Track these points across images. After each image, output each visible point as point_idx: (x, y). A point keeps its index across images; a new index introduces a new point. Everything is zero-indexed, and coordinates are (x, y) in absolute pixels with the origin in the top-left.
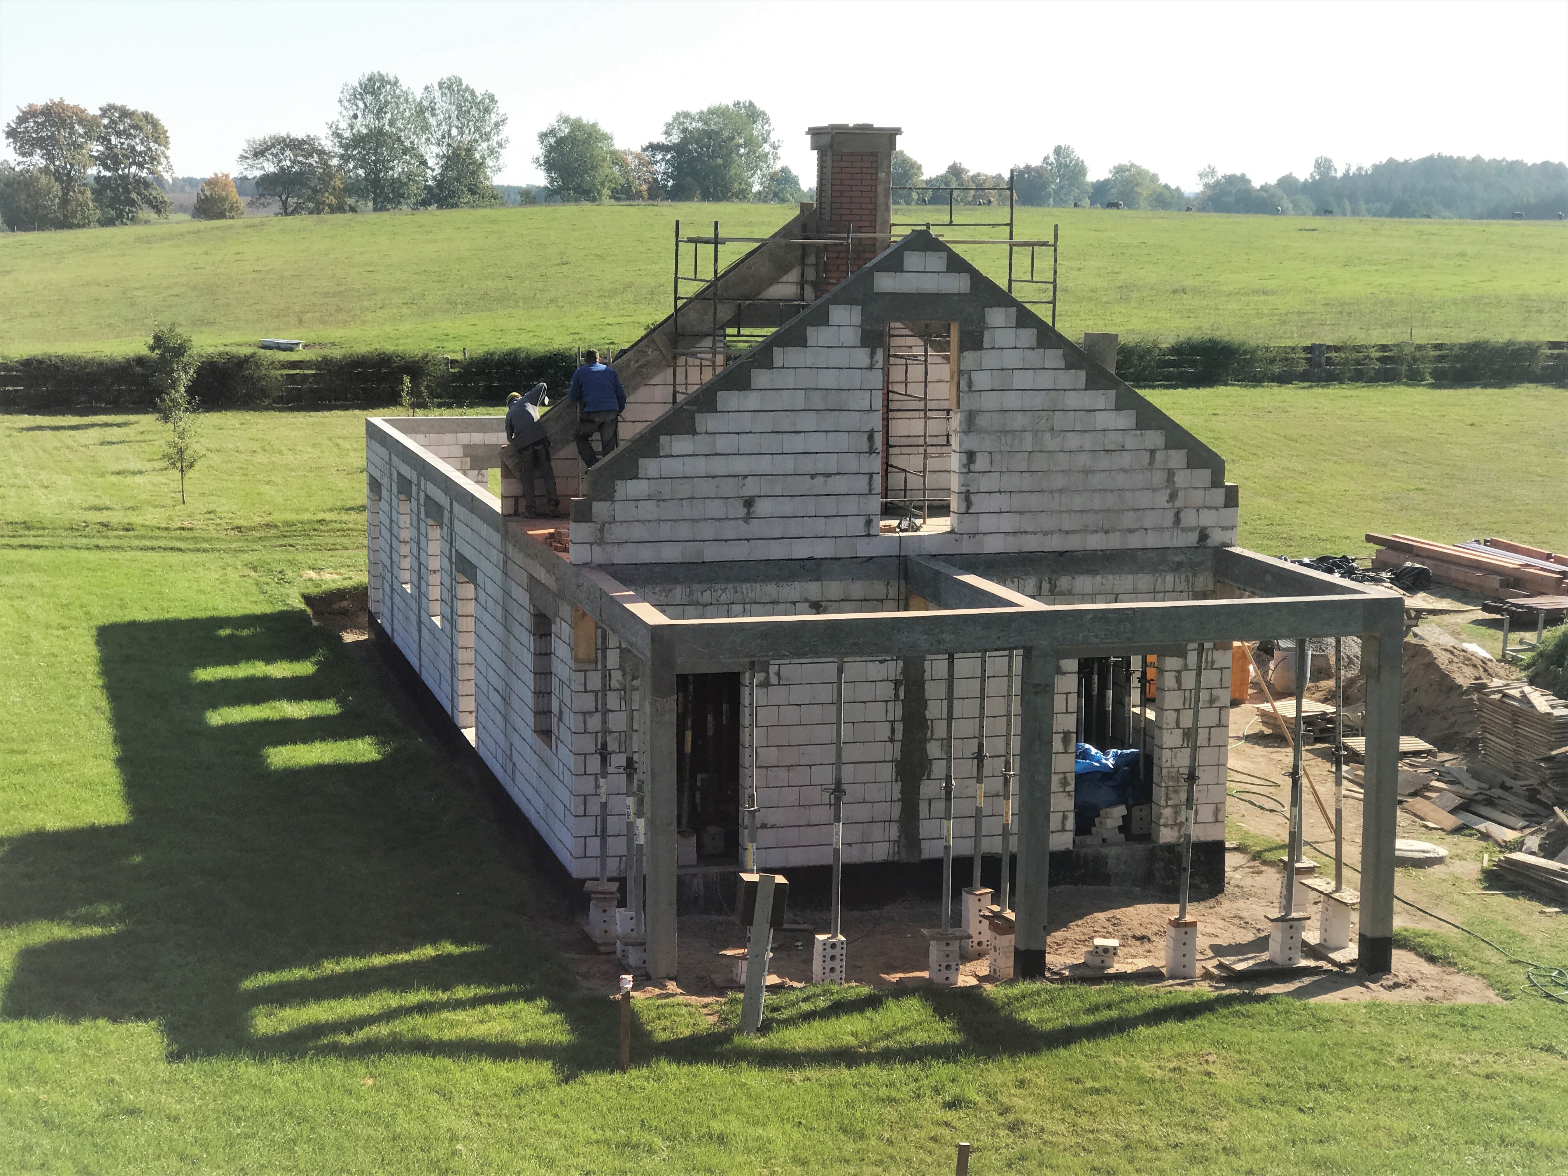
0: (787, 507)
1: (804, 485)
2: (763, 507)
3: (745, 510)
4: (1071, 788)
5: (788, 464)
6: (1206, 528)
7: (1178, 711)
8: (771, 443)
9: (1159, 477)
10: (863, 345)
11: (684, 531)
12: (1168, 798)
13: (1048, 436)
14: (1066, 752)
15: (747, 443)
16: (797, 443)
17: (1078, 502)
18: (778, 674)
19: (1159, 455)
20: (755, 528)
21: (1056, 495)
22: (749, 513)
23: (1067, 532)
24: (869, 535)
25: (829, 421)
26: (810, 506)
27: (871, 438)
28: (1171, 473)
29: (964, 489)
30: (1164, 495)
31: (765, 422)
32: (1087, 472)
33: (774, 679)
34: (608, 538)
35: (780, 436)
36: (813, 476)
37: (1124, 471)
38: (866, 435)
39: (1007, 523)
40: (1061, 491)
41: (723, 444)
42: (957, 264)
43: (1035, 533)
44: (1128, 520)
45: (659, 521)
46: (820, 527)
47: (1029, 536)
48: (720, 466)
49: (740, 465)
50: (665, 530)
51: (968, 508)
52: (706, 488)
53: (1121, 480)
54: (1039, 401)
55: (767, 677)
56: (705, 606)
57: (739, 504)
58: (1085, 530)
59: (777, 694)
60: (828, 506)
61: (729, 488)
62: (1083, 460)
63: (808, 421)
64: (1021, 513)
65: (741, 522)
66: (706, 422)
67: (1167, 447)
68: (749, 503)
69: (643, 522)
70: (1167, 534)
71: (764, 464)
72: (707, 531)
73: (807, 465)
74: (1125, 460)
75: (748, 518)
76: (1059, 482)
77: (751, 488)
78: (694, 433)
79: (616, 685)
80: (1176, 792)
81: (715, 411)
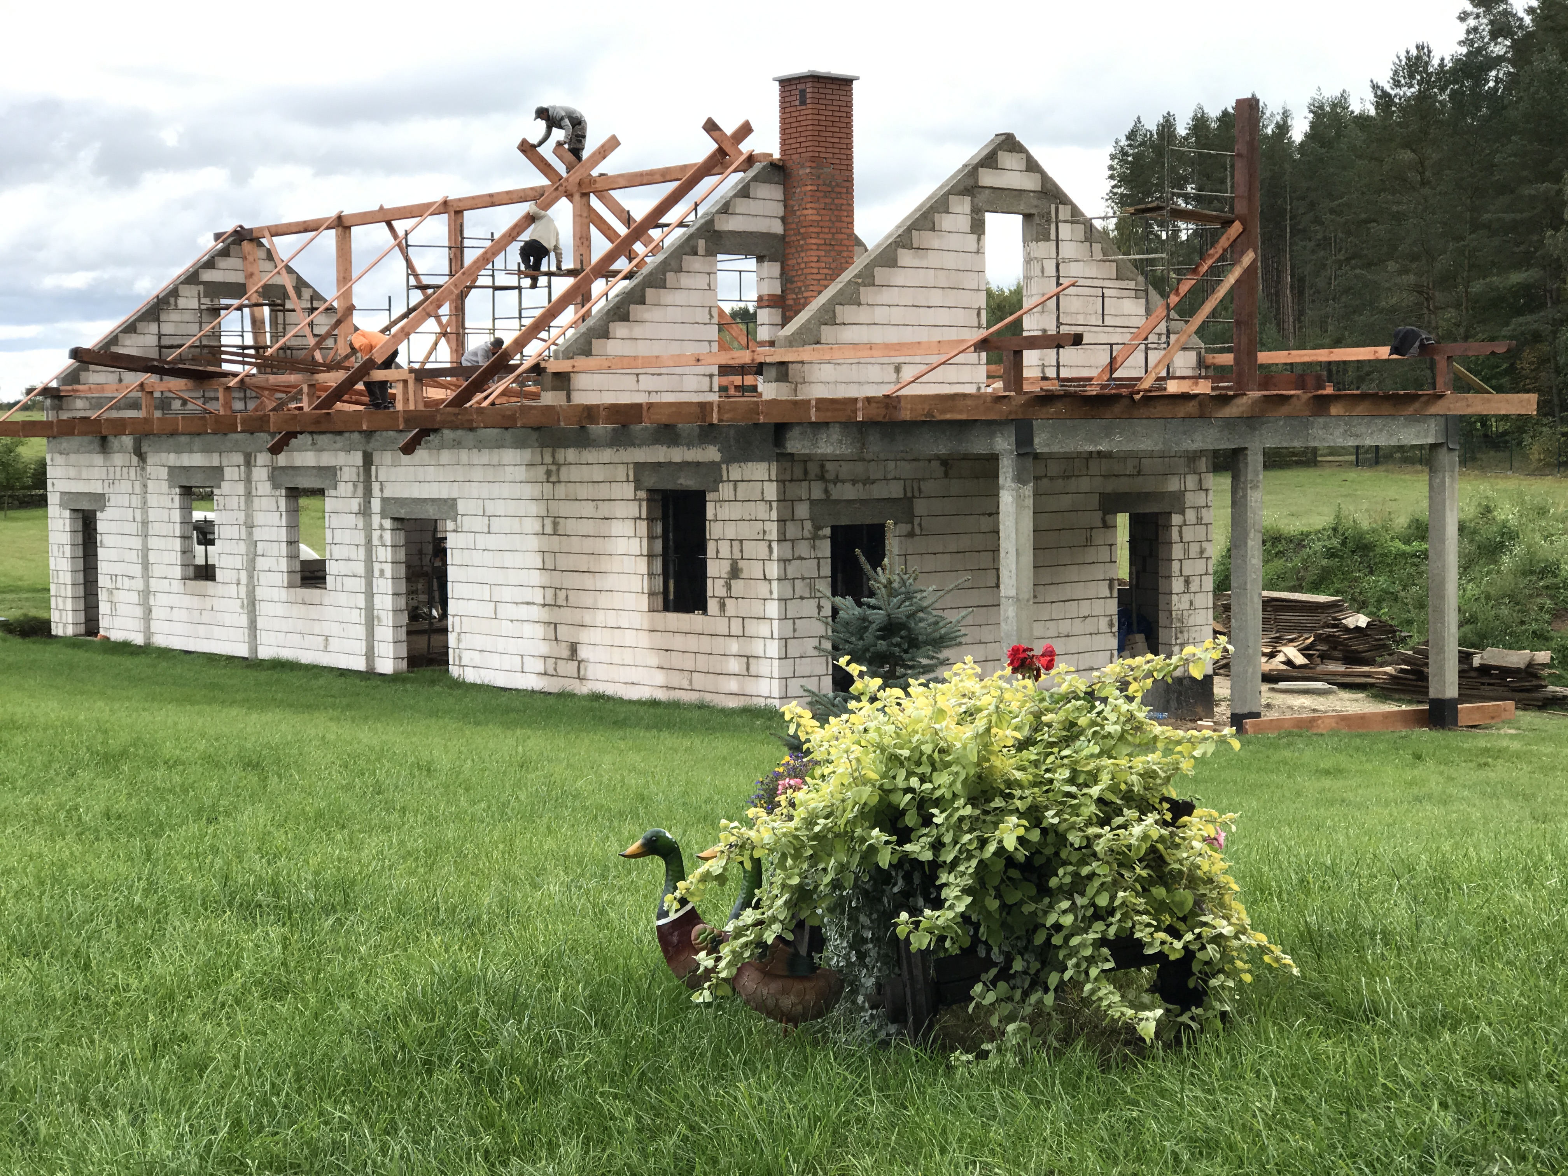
2: (907, 373)
3: (895, 376)
4: (1115, 629)
5: (922, 335)
7: (1181, 560)
8: (913, 316)
10: (972, 232)
11: (854, 393)
12: (1176, 638)
13: (1093, 318)
14: (1111, 597)
15: (897, 315)
16: (929, 317)
18: (920, 525)
22: (898, 378)
25: (952, 298)
27: (979, 314)
29: (1040, 363)
31: (908, 297)
33: (917, 531)
34: (800, 396)
35: (918, 309)
38: (976, 312)
41: (880, 314)
42: (1032, 166)
45: (836, 382)
48: (876, 335)
49: (892, 335)
55: (913, 528)
56: (870, 461)
57: (891, 369)
60: (951, 374)
63: (936, 297)
65: (892, 386)
66: (867, 294)
68: (898, 369)
69: (825, 383)
71: (908, 334)
73: (935, 336)
75: (897, 382)
78: (859, 304)
79: (807, 534)
80: (1181, 632)
81: (873, 285)
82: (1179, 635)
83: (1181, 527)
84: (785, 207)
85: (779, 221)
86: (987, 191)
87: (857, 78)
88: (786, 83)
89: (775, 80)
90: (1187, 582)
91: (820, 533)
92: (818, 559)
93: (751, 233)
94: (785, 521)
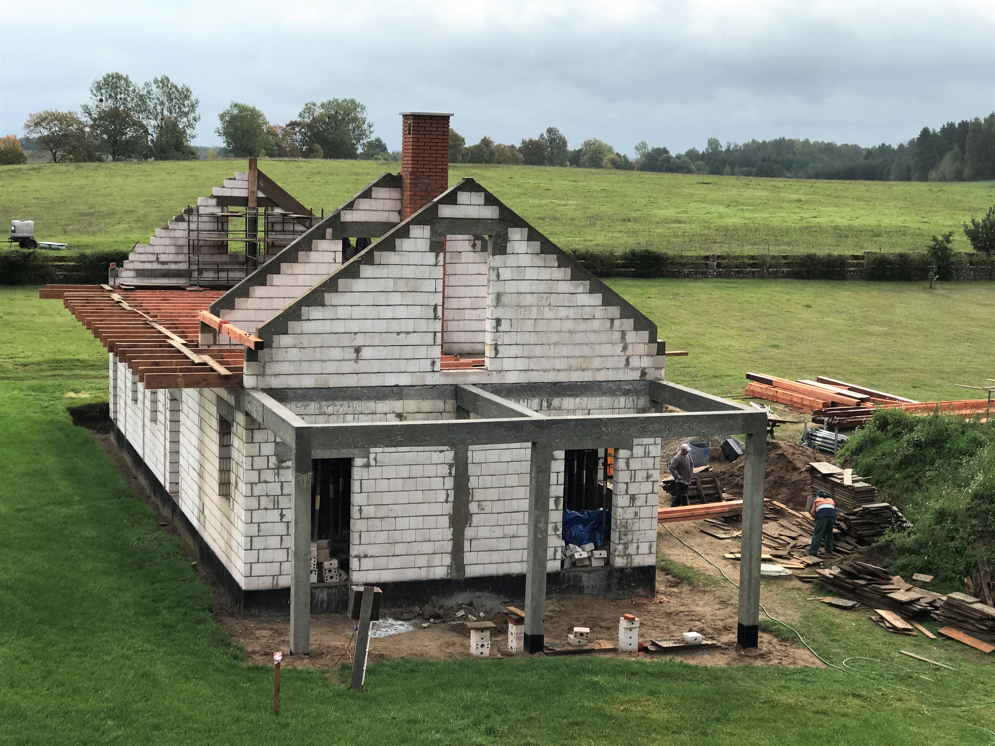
0: (382, 353)
1: (393, 339)
2: (366, 353)
3: (355, 355)
4: (560, 532)
5: (382, 326)
6: (644, 368)
7: (627, 483)
8: (372, 312)
9: (617, 336)
10: (431, 250)
11: (317, 368)
12: (620, 539)
13: (547, 309)
14: (557, 510)
15: (357, 312)
16: (389, 312)
17: (565, 351)
18: (375, 459)
19: (616, 322)
20: (362, 366)
21: (552, 347)
22: (358, 356)
23: (559, 370)
24: (433, 371)
25: (409, 299)
26: (396, 352)
27: (435, 309)
28: (623, 334)
29: (494, 343)
30: (620, 346)
31: (369, 299)
32: (571, 332)
33: (372, 463)
34: (268, 371)
35: (378, 307)
36: (398, 333)
37: (594, 332)
38: (432, 308)
39: (521, 364)
40: (555, 344)
41: (342, 312)
42: (491, 200)
43: (538, 371)
44: (597, 363)
45: (300, 361)
46: (403, 365)
47: (534, 373)
48: (339, 327)
49: (353, 326)
50: (305, 368)
51: (496, 354)
52: (331, 340)
53: (592, 337)
54: (542, 287)
55: (368, 461)
56: (330, 415)
57: (352, 350)
58: (569, 369)
59: (375, 472)
60: (408, 352)
61: (346, 340)
62: (569, 325)
63: (395, 298)
64: (529, 358)
65: (352, 362)
66: (330, 298)
67: (621, 317)
68: (358, 350)
69: (290, 361)
70: (621, 372)
71: (368, 326)
72: (331, 367)
73: (395, 326)
74: (596, 324)
75: (357, 360)
76: (554, 338)
77: (359, 341)
78: (324, 305)
79: (271, 465)
80: (625, 535)
81: (337, 291)
82: (623, 537)
83: (628, 459)
84: (401, 203)
85: (396, 214)
86: (446, 221)
87: (453, 115)
88: (406, 117)
89: (400, 114)
90: (633, 498)
91: (284, 464)
92: (282, 483)
93: (372, 223)
94: (252, 457)
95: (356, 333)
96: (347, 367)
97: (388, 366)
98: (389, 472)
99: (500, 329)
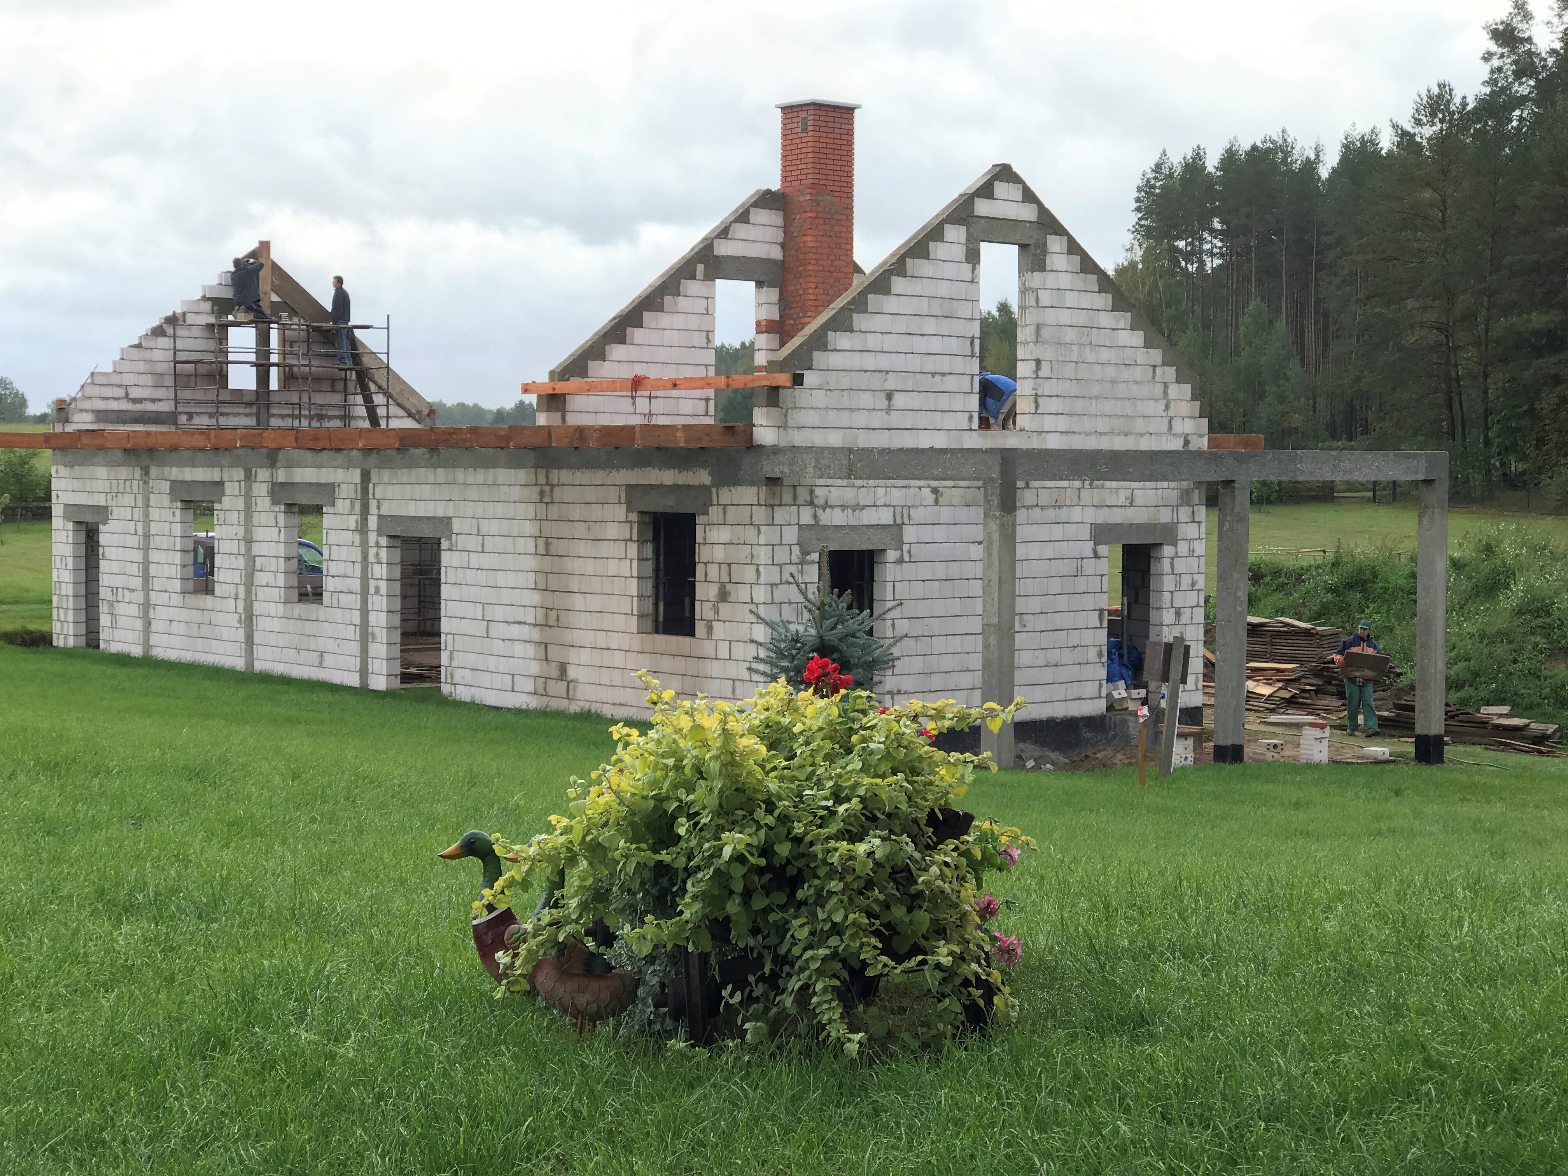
0: (916, 401)
1: (927, 382)
2: (899, 400)
3: (887, 403)
4: (1104, 659)
5: (915, 363)
6: (1187, 435)
7: (1172, 592)
8: (904, 344)
9: (1159, 388)
10: (967, 262)
11: (844, 419)
13: (1088, 348)
14: (1101, 628)
15: (889, 343)
16: (921, 344)
17: (1108, 407)
18: (909, 552)
19: (1159, 370)
20: (895, 419)
21: (1093, 401)
22: (889, 405)
23: (1101, 434)
24: (971, 430)
25: (946, 327)
26: (931, 401)
27: (972, 343)
28: (1166, 386)
29: (1033, 392)
30: (1161, 405)
31: (900, 325)
32: (1113, 382)
33: (907, 558)
34: (791, 422)
35: (911, 337)
36: (933, 374)
37: (1136, 382)
38: (969, 341)
39: (1062, 423)
40: (1097, 397)
41: (873, 341)
42: (1029, 196)
43: (1080, 433)
44: (1139, 425)
45: (827, 408)
46: (938, 420)
47: (1076, 436)
48: (869, 362)
49: (884, 362)
50: (832, 418)
51: (1037, 409)
52: (861, 380)
53: (1135, 390)
54: (1081, 318)
55: (902, 556)
57: (883, 396)
58: (1111, 433)
59: (908, 570)
60: (943, 402)
61: (876, 382)
62: (1110, 371)
63: (930, 326)
64: (1071, 415)
65: (884, 413)
66: (859, 320)
67: (1163, 365)
68: (889, 396)
69: (816, 409)
70: (1164, 438)
71: (900, 362)
72: (861, 419)
73: (930, 364)
74: (1137, 373)
75: (889, 410)
76: (1095, 390)
77: (892, 383)
78: (852, 331)
79: (795, 559)
81: (866, 312)
83: (1172, 558)
84: (785, 233)
85: (778, 248)
86: (983, 221)
87: (859, 107)
88: (789, 111)
89: (777, 107)
90: (1178, 614)
91: (808, 557)
92: (806, 584)
93: (750, 258)
94: (773, 545)
95: (887, 372)
96: (878, 419)
97: (922, 420)
98: (925, 572)
99: (1041, 374)
